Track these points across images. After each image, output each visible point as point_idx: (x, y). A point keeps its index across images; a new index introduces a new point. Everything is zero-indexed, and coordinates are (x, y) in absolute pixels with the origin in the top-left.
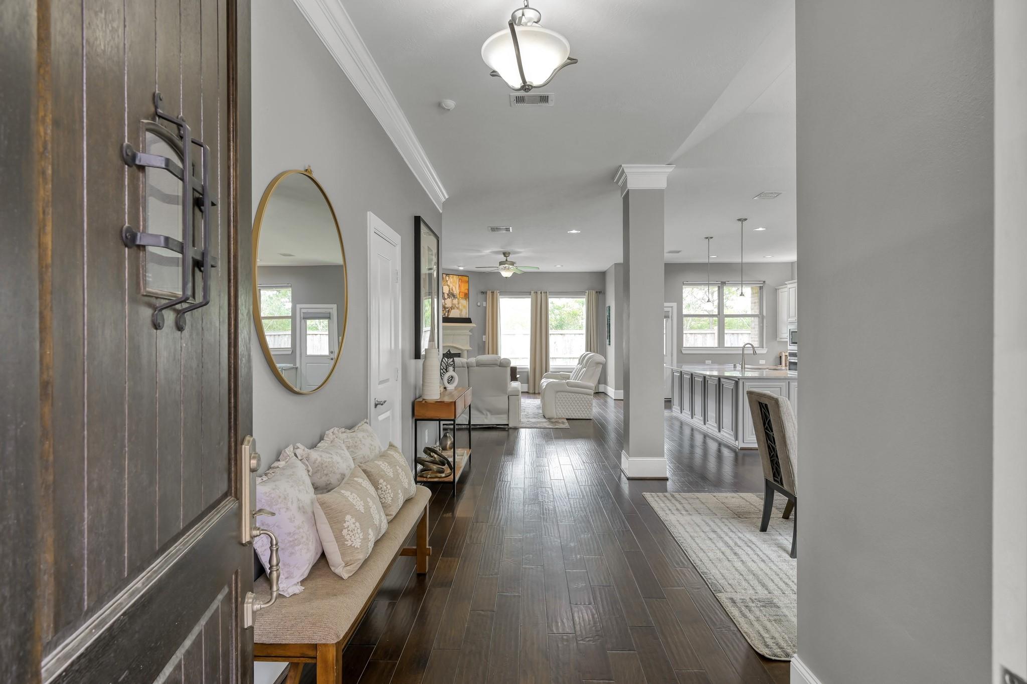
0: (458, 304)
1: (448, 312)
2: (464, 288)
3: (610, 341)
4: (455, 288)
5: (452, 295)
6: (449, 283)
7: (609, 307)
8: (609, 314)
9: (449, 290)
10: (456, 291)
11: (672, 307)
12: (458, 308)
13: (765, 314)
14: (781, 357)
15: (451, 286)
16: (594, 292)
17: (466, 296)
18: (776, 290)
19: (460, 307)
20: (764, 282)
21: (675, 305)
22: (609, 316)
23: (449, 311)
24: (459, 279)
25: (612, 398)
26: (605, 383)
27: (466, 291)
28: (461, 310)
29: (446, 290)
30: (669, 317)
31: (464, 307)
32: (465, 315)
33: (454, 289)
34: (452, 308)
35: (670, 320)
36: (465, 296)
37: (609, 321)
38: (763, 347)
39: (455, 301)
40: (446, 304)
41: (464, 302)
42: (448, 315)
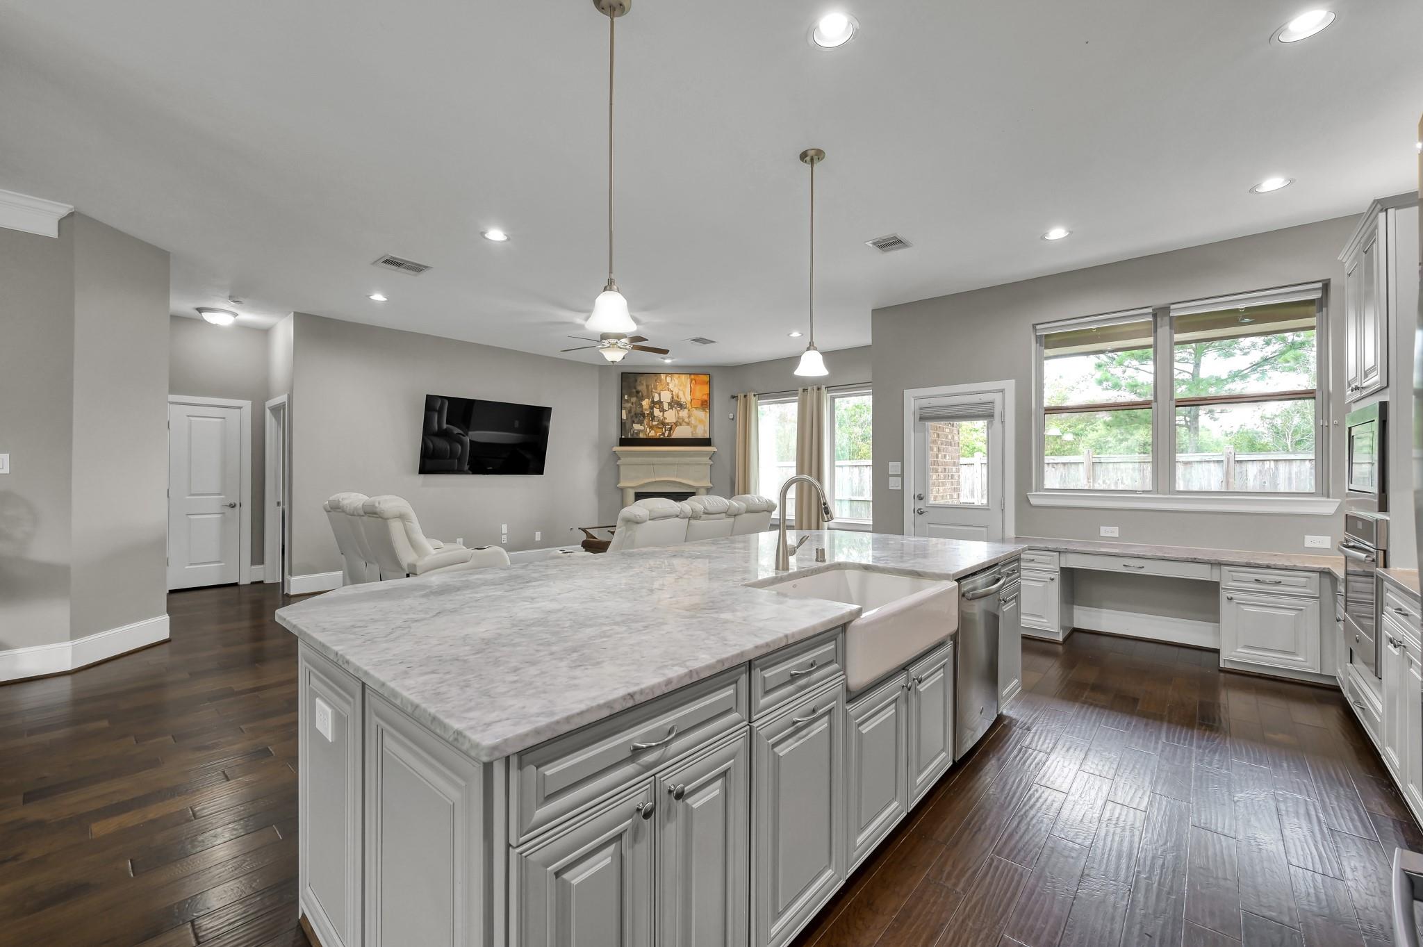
0: (689, 417)
1: (670, 431)
2: (702, 392)
4: (684, 394)
5: (676, 404)
6: (671, 386)
9: (672, 398)
10: (685, 397)
11: (1002, 391)
12: (688, 424)
15: (676, 391)
17: (707, 404)
19: (693, 422)
21: (1009, 385)
23: (671, 428)
24: (691, 380)
27: (706, 398)
28: (695, 427)
29: (666, 397)
30: (995, 417)
31: (701, 421)
32: (701, 432)
33: (681, 395)
34: (676, 424)
35: (997, 424)
36: (702, 405)
38: (1325, 495)
39: (684, 414)
40: (665, 418)
41: (702, 415)
42: (670, 434)
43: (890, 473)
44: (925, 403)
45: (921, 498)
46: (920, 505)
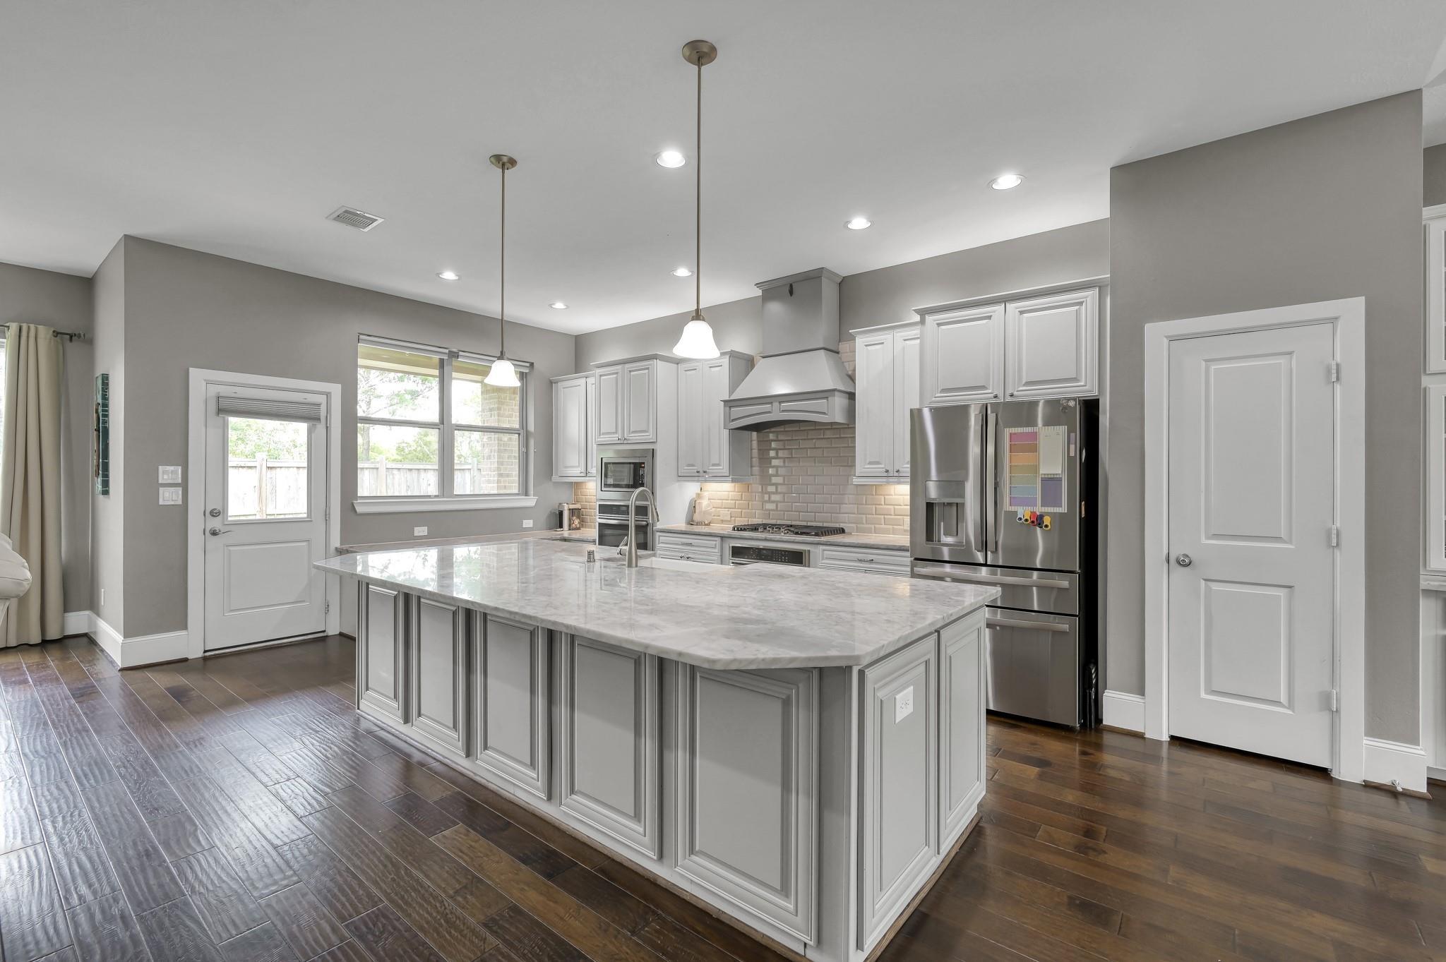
3: (106, 484)
7: (105, 379)
8: (105, 397)
11: (328, 395)
13: (531, 428)
14: (561, 514)
16: (44, 333)
18: (551, 382)
20: (532, 364)
21: (336, 389)
22: (105, 405)
25: (112, 662)
26: (92, 604)
30: (319, 419)
35: (321, 428)
37: (105, 422)
38: (526, 494)
43: (160, 482)
44: (225, 391)
45: (214, 514)
46: (215, 523)
